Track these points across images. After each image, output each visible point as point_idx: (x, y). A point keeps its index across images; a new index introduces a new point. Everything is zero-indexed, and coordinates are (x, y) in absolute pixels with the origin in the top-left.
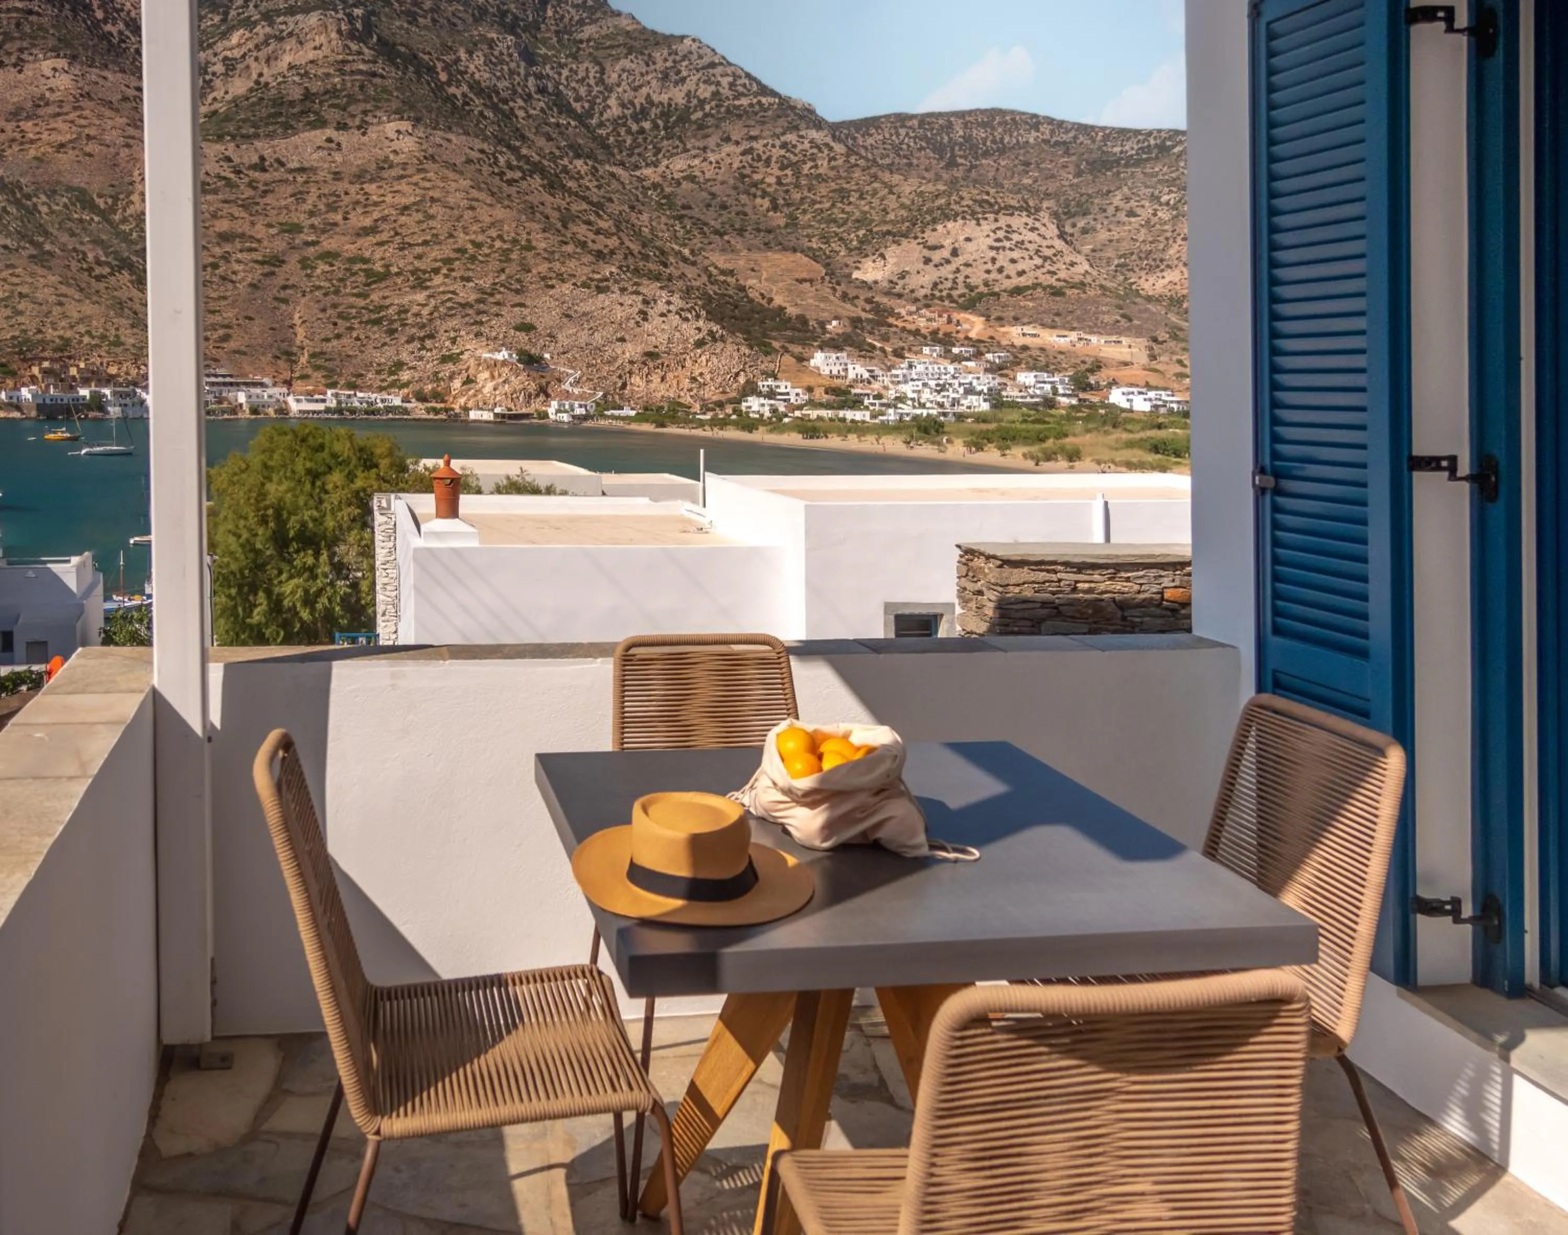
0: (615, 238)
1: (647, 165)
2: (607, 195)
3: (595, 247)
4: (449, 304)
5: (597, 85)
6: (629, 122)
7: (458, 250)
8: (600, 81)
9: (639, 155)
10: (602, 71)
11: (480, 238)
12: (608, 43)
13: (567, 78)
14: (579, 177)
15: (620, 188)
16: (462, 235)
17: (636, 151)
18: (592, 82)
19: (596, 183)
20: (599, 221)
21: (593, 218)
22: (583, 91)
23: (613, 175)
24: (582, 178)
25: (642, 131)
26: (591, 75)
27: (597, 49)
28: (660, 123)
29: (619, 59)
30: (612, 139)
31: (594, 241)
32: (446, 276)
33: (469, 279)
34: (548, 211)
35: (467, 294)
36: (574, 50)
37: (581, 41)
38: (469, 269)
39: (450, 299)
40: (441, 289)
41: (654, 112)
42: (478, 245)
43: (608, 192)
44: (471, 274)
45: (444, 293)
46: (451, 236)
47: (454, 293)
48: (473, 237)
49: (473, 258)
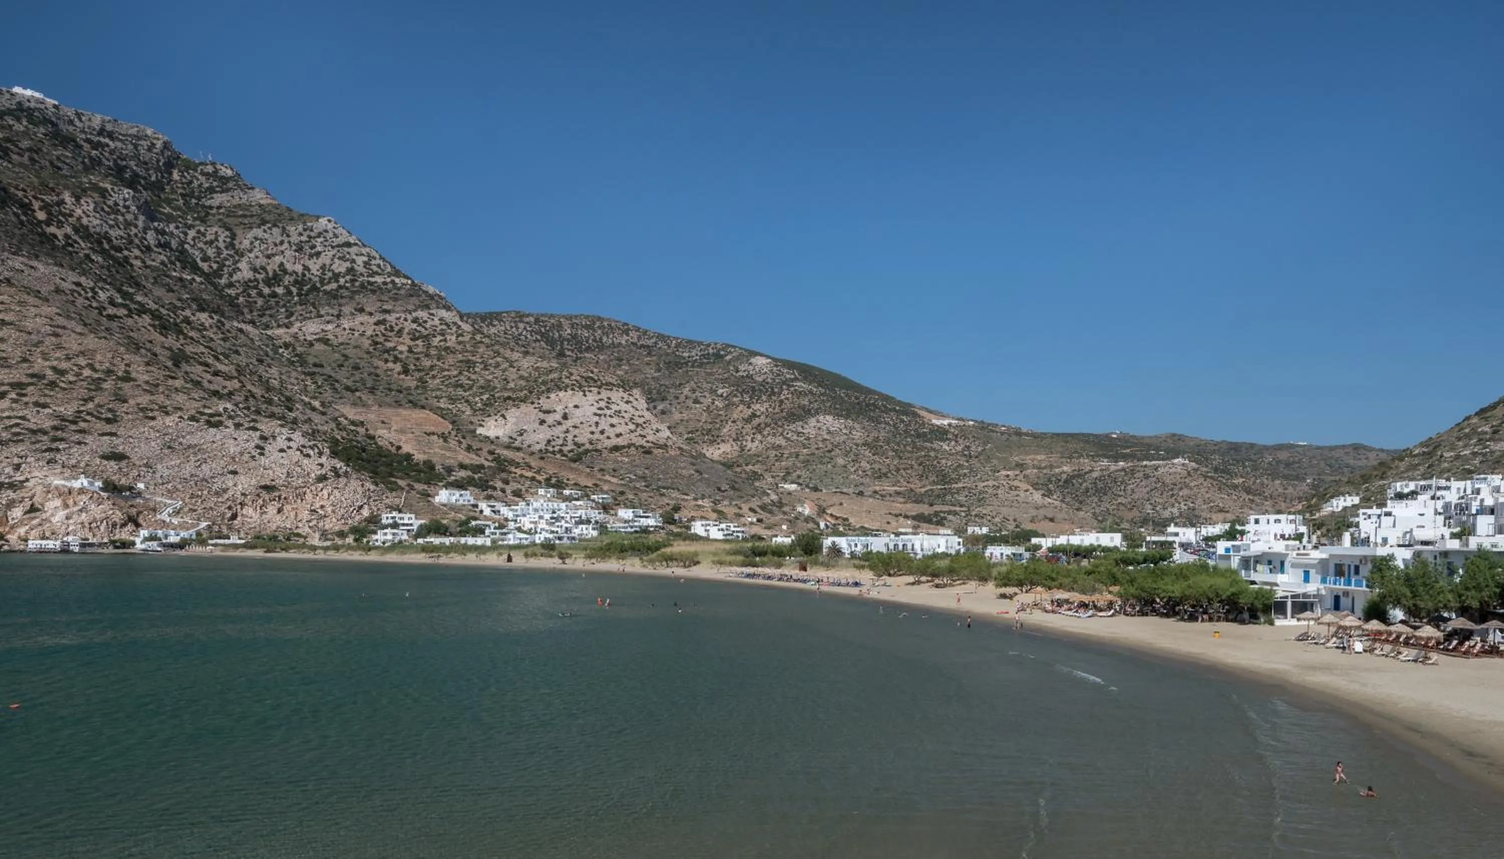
0: (236, 381)
1: (279, 326)
2: (234, 348)
3: (212, 387)
4: (15, 430)
5: (227, 248)
6: (261, 285)
7: (33, 376)
8: (231, 246)
9: (271, 316)
10: (233, 236)
11: (64, 365)
12: (241, 213)
13: (194, 239)
14: (202, 328)
15: (249, 342)
16: (39, 360)
17: (268, 312)
18: (222, 245)
19: (221, 336)
20: (217, 364)
21: (210, 361)
22: (211, 252)
23: (241, 330)
24: (205, 329)
25: (274, 295)
26: (221, 239)
27: (228, 216)
28: (294, 290)
29: (251, 228)
30: (241, 299)
31: (210, 382)
32: (14, 401)
33: (45, 406)
34: (158, 350)
35: (42, 420)
36: (203, 214)
37: (211, 208)
38: (45, 395)
39: (17, 425)
40: (6, 414)
41: (287, 279)
42: (62, 373)
43: (234, 345)
44: (48, 400)
45: (9, 417)
46: (25, 360)
47: (23, 418)
48: (55, 363)
49: (53, 384)
